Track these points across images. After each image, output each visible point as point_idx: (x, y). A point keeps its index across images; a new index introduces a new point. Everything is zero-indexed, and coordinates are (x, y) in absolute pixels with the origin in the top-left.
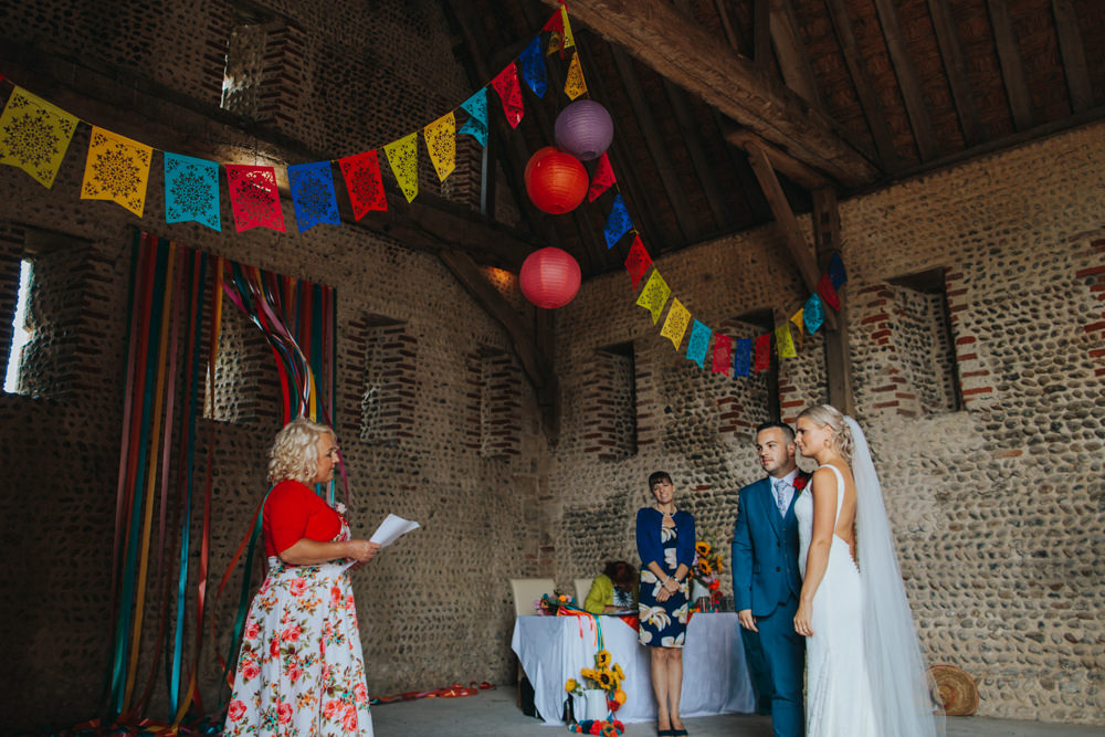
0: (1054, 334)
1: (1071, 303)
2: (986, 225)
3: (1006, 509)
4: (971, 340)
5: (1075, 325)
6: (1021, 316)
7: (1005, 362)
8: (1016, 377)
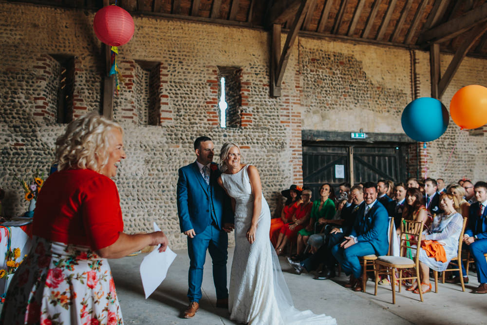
0: (196, 102)
1: (203, 91)
2: (179, 50)
3: (171, 168)
4: (167, 97)
5: (203, 100)
6: (186, 92)
7: (178, 109)
8: (181, 116)
